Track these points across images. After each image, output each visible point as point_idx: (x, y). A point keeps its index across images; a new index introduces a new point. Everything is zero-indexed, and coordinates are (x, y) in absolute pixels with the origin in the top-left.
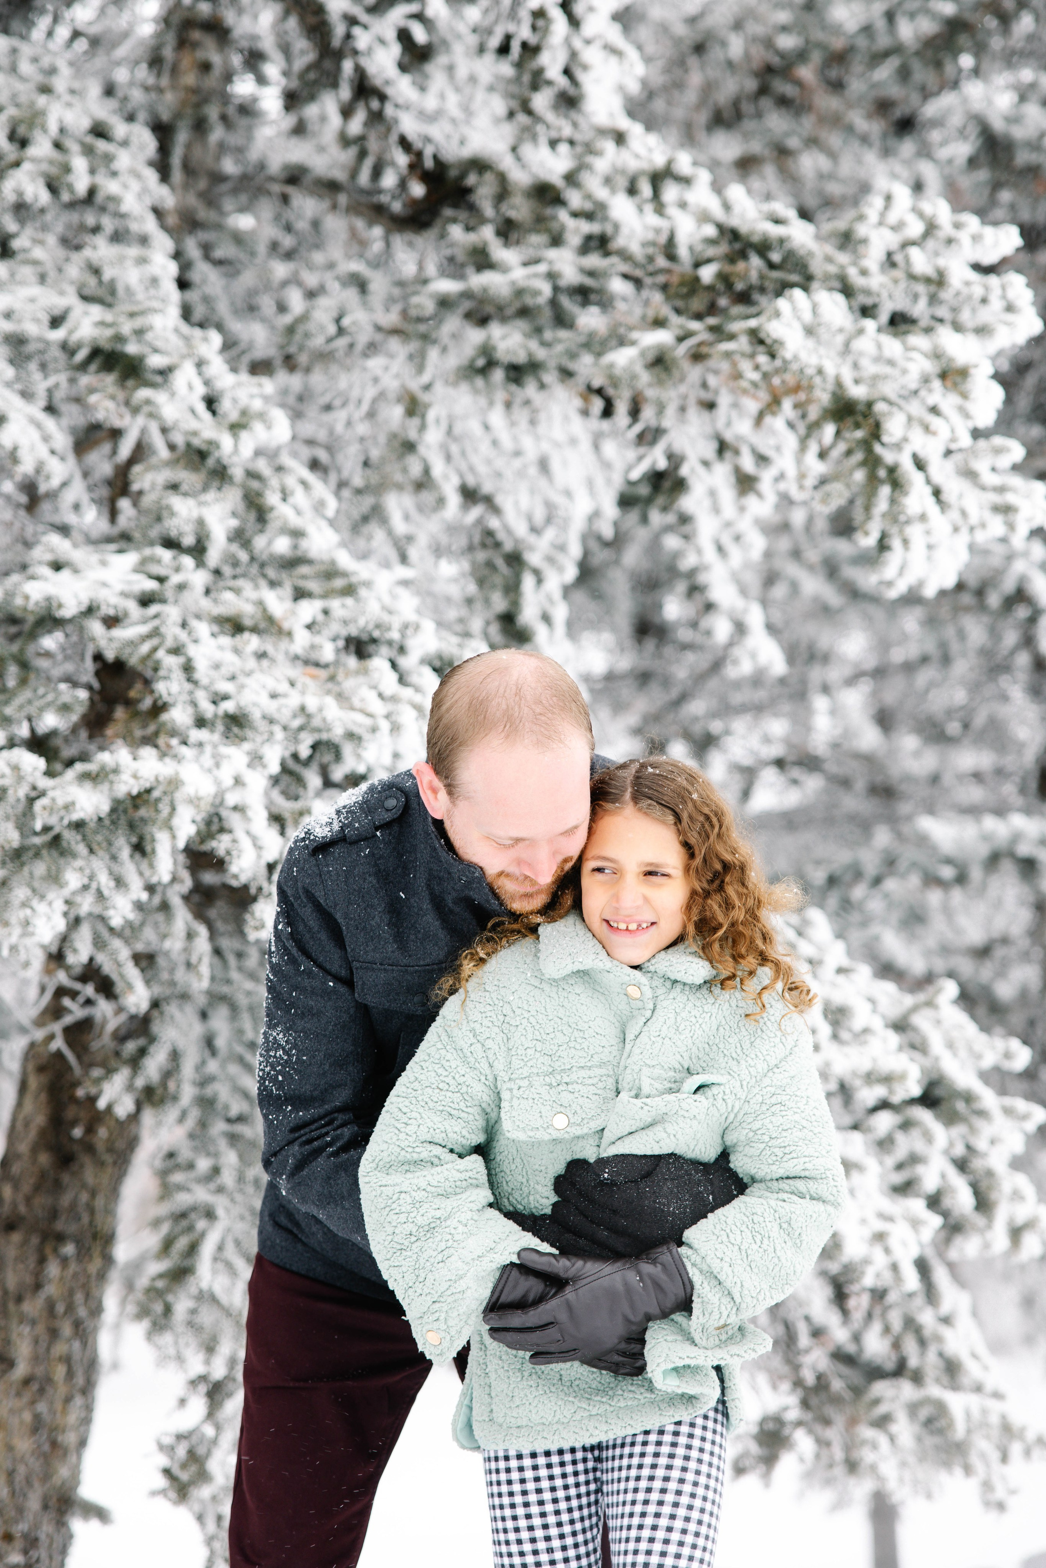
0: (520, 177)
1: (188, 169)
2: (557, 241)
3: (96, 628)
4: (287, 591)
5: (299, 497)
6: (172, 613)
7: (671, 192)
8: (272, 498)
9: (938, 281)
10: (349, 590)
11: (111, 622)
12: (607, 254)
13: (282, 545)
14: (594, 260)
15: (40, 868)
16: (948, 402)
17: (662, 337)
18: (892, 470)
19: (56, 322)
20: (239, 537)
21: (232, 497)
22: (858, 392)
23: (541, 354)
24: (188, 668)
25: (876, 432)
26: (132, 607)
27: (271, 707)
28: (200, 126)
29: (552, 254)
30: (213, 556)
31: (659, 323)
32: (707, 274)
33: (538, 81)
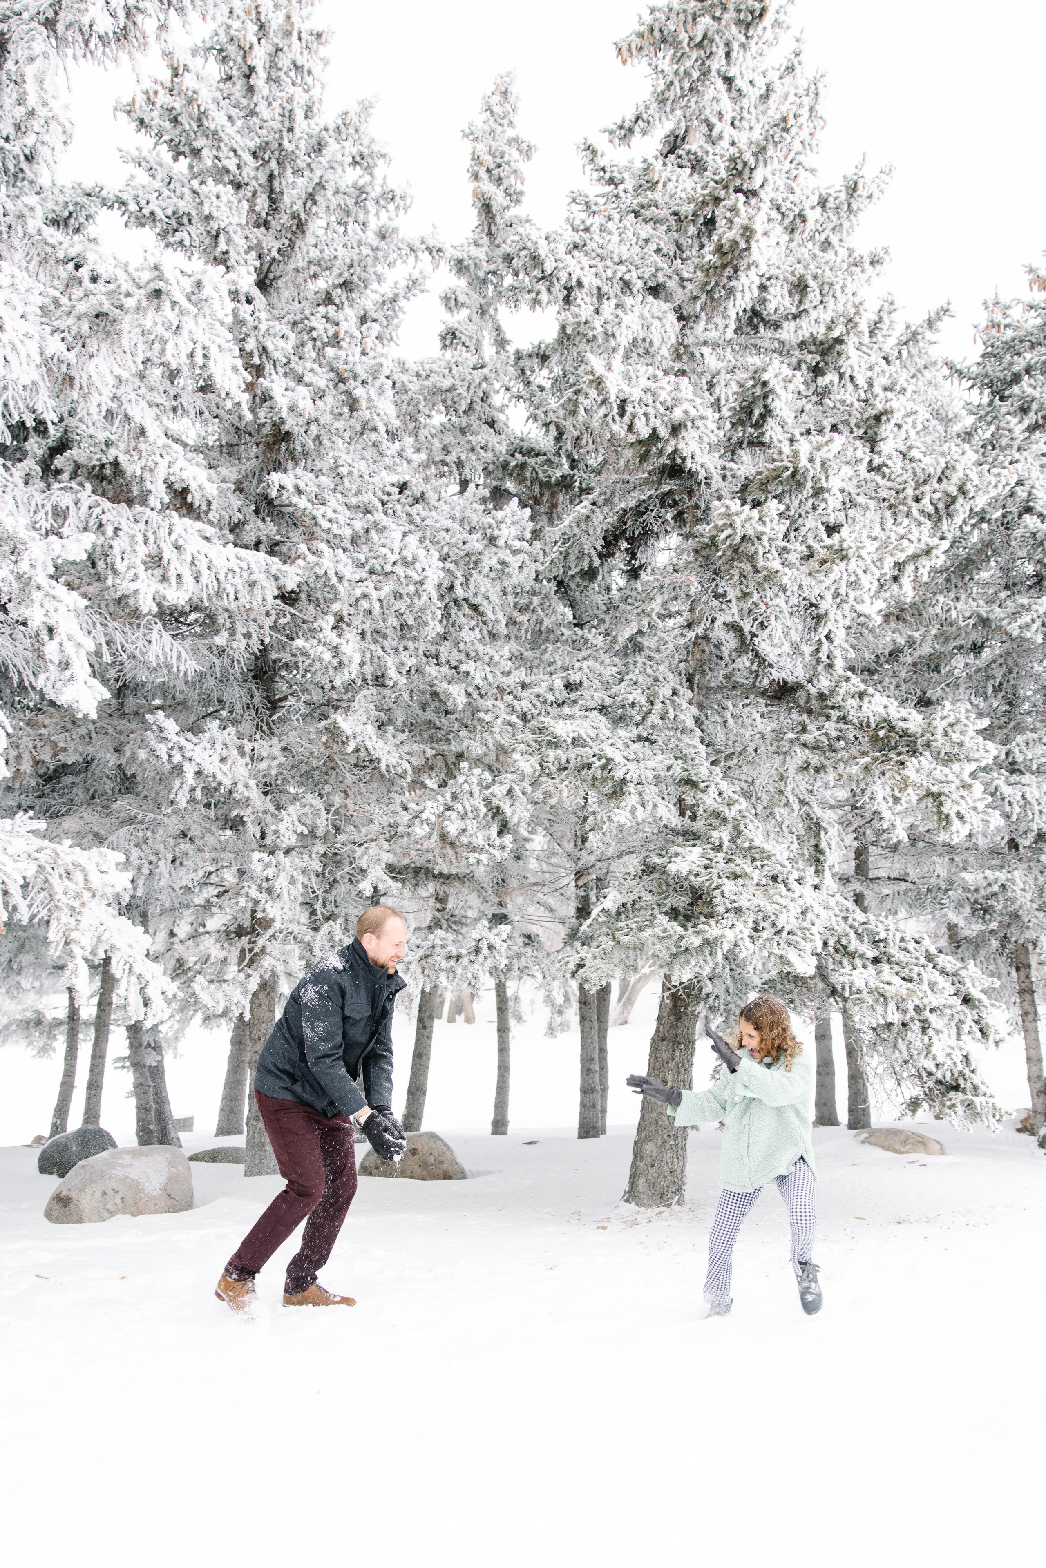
0: (813, 691)
1: (699, 688)
2: (828, 718)
3: (692, 878)
4: (748, 861)
5: (751, 826)
6: (715, 872)
7: (866, 699)
8: (742, 827)
9: (961, 744)
10: (769, 858)
11: (696, 875)
12: (846, 723)
13: (746, 845)
14: (841, 725)
15: (682, 959)
16: (965, 793)
17: (867, 759)
18: (947, 816)
19: (669, 768)
20: (733, 840)
21: (729, 827)
22: (935, 789)
23: (825, 762)
24: (722, 893)
25: (941, 804)
26: (703, 871)
27: (747, 904)
28: (703, 673)
29: (827, 725)
30: (725, 848)
31: (865, 754)
32: (881, 733)
33: (818, 661)
